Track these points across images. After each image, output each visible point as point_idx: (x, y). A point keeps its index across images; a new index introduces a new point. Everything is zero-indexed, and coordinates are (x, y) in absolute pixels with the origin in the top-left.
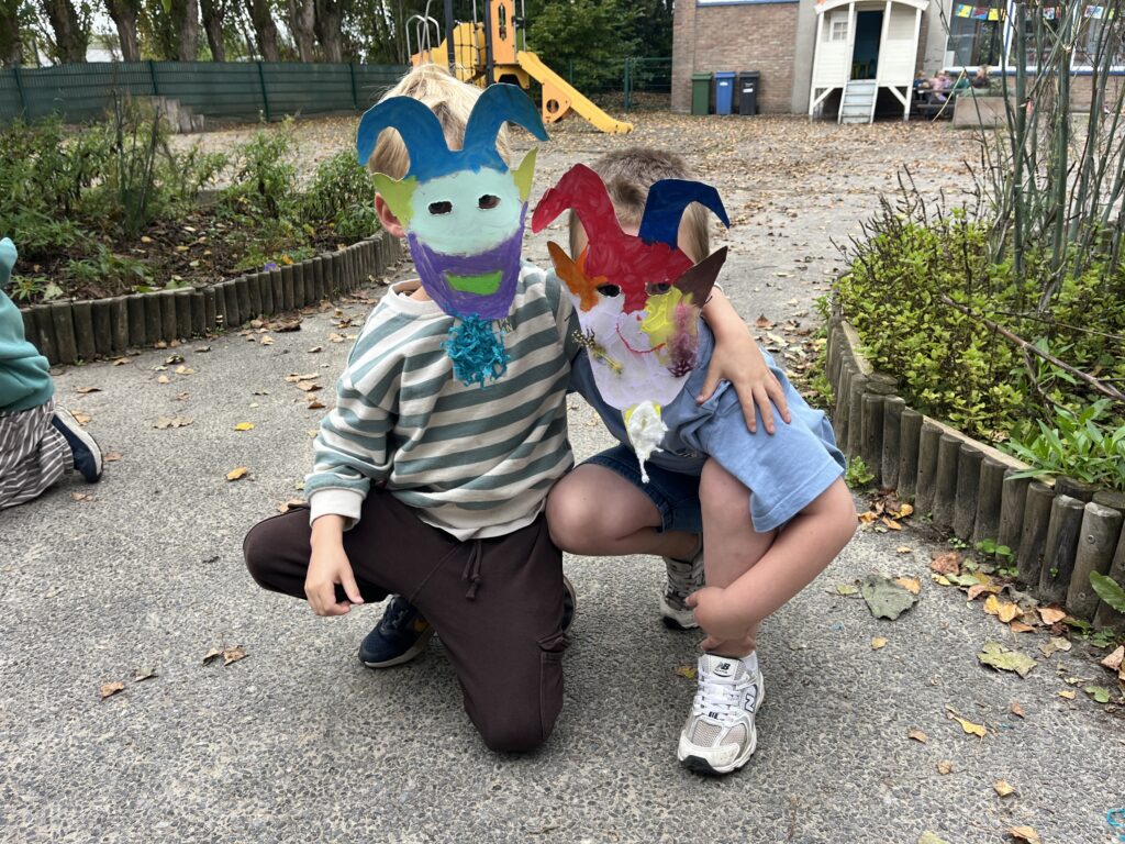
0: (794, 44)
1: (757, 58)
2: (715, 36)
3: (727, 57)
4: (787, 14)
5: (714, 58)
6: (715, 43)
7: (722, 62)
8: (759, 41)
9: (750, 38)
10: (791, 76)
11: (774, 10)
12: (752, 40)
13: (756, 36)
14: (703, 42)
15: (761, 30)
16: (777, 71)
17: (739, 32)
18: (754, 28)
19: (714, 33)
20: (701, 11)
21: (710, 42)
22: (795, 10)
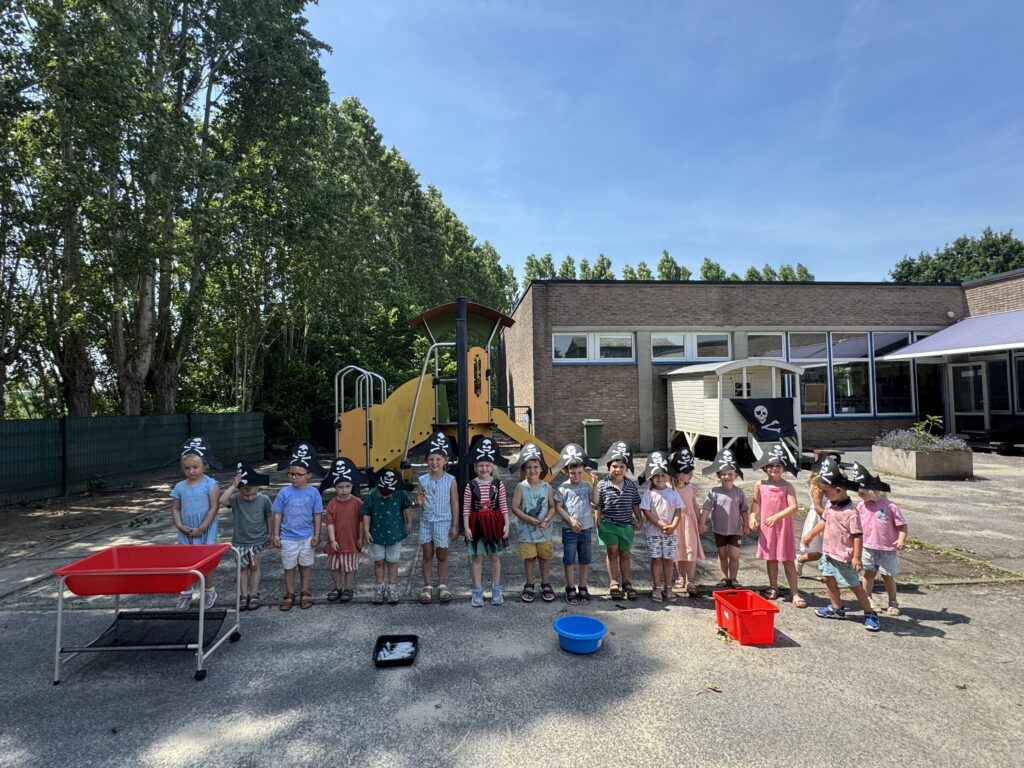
0: (637, 397)
1: (607, 407)
2: (570, 389)
3: (580, 406)
4: (628, 373)
5: (570, 407)
6: (569, 394)
7: (578, 411)
8: (607, 394)
9: (600, 391)
10: (638, 421)
11: (617, 370)
12: (601, 394)
13: (605, 390)
14: (560, 394)
15: (608, 386)
16: (625, 418)
17: (590, 387)
18: (603, 383)
19: (569, 387)
20: (557, 370)
21: (565, 394)
22: (635, 371)
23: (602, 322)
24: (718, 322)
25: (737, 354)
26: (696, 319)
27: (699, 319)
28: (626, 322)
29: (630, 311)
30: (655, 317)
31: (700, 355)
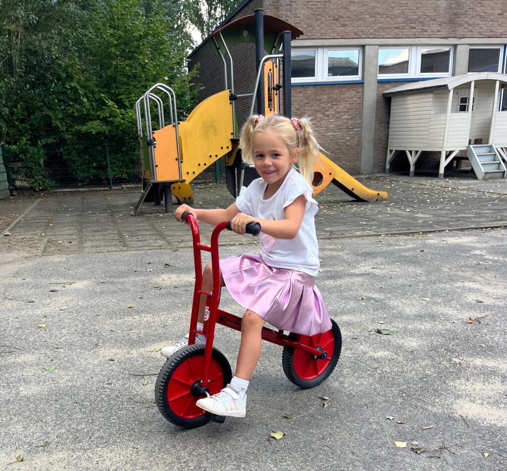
0: (361, 118)
4: (354, 93)
8: (334, 116)
9: (327, 113)
10: (359, 144)
11: (344, 90)
12: (328, 116)
13: (331, 112)
15: (335, 107)
16: (348, 141)
18: (330, 105)
19: (298, 109)
22: (360, 90)
23: (332, 35)
24: (443, 34)
25: (458, 69)
26: (423, 30)
27: (426, 31)
28: (356, 34)
29: (360, 22)
30: (384, 29)
31: (423, 70)
